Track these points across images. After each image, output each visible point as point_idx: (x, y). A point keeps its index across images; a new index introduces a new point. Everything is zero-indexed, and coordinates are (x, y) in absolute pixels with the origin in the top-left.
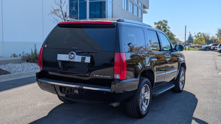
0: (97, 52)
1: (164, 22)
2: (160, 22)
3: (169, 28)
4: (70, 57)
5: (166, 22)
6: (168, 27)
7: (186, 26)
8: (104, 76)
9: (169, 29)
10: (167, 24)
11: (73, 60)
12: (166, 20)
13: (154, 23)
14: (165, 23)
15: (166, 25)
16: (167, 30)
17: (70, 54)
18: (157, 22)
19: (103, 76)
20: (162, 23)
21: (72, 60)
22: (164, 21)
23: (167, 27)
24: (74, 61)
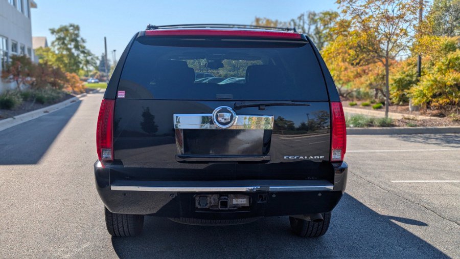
0: (293, 103)
1: (72, 28)
2: (64, 29)
3: (84, 41)
4: (220, 119)
5: (77, 28)
6: (82, 39)
7: (105, 38)
8: (308, 157)
9: (84, 45)
10: (79, 33)
11: (230, 125)
12: (76, 24)
13: (50, 30)
14: (75, 30)
15: (77, 35)
16: (81, 46)
17: (219, 112)
18: (57, 28)
19: (306, 157)
20: (67, 30)
21: (224, 127)
22: (71, 26)
23: (79, 39)
24: (232, 128)
